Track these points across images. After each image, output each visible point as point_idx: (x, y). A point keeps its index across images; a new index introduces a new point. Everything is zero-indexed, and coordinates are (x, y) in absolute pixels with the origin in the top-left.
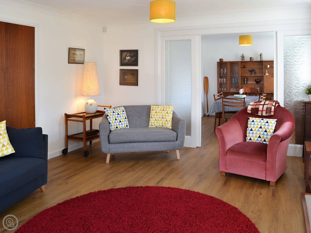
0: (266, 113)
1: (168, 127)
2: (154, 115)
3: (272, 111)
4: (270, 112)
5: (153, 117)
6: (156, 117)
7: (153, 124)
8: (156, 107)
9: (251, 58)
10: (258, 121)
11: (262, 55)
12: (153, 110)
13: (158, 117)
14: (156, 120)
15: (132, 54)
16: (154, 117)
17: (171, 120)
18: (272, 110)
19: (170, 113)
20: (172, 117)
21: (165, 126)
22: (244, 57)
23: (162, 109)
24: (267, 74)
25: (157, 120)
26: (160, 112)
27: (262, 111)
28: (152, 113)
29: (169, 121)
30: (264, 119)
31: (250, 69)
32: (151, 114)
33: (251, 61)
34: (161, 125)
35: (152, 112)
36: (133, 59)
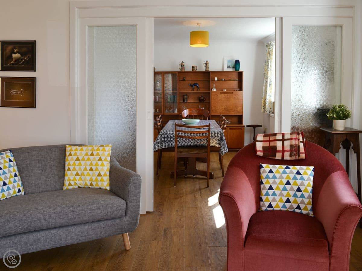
0: (291, 155)
1: (104, 188)
2: (74, 164)
3: (301, 151)
4: (299, 153)
5: (71, 168)
6: (77, 168)
7: (72, 183)
8: (76, 150)
9: (193, 67)
10: (281, 170)
11: (208, 63)
12: (70, 155)
13: (83, 168)
14: (77, 174)
15: (24, 50)
16: (74, 169)
17: (108, 173)
18: (300, 149)
19: (106, 160)
20: (109, 167)
21: (97, 184)
22: (184, 66)
23: (90, 153)
24: (215, 90)
25: (80, 174)
26: (86, 158)
27: (283, 151)
28: (70, 161)
29: (105, 175)
30: (290, 166)
31: (192, 83)
32: (67, 163)
33: (194, 72)
34: (89, 183)
35: (68, 158)
36: (26, 58)
